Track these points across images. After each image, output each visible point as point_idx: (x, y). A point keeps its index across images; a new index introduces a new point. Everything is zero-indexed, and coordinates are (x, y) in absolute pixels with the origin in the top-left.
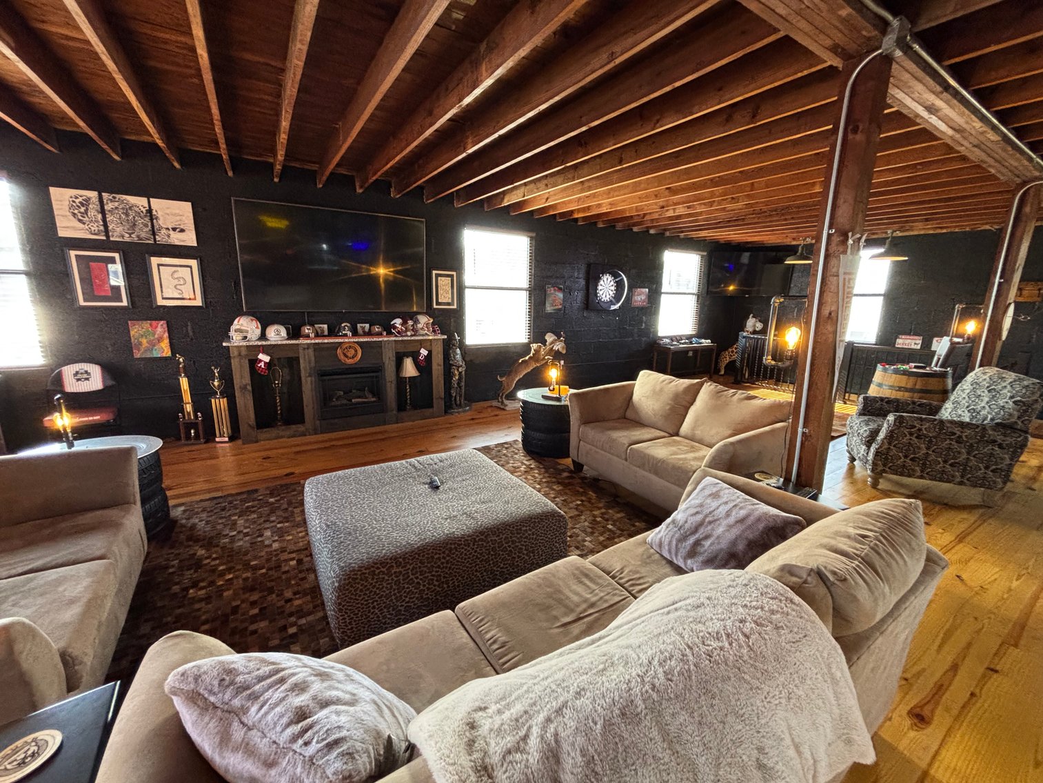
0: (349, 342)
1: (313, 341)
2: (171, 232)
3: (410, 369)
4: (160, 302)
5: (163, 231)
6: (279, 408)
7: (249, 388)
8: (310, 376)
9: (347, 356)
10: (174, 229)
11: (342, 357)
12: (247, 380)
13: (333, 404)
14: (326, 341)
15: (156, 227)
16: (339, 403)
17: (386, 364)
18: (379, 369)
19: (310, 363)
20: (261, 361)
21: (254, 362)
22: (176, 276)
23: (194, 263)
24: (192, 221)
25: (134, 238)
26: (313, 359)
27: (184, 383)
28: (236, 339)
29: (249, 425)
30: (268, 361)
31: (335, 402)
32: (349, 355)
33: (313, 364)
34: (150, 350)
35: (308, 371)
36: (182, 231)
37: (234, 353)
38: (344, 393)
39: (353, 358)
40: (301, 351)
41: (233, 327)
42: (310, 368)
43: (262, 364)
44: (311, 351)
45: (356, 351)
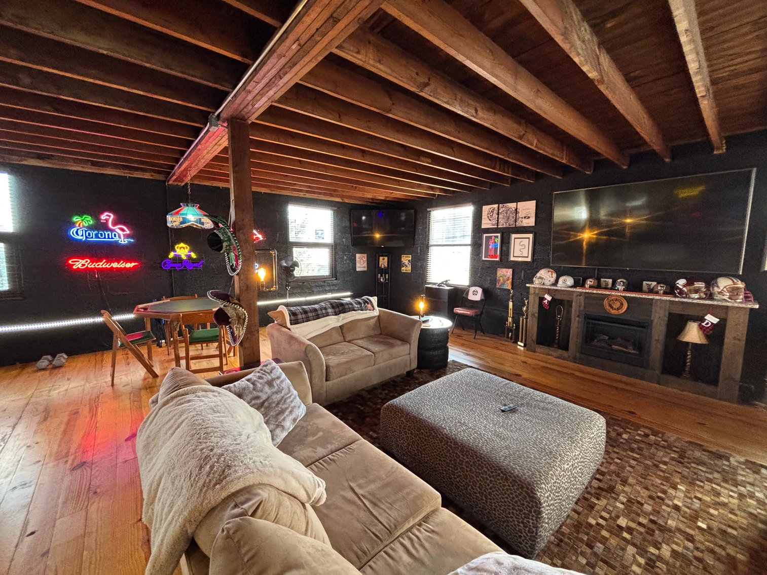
0: (617, 296)
1: (587, 291)
2: (523, 219)
3: (693, 334)
4: (512, 259)
5: (520, 219)
6: (557, 335)
7: (537, 315)
8: (578, 316)
9: (612, 307)
10: (525, 217)
11: (608, 307)
12: (536, 310)
13: (593, 344)
14: (595, 292)
15: (517, 217)
16: (598, 344)
17: (655, 322)
18: (645, 325)
19: (580, 306)
20: (546, 299)
21: (542, 299)
22: (521, 244)
23: (531, 236)
24: (534, 211)
25: (508, 226)
26: (583, 304)
27: (511, 304)
28: (537, 283)
29: (532, 340)
30: (550, 300)
31: (595, 342)
32: (615, 307)
33: (582, 308)
34: (503, 284)
35: (578, 313)
36: (529, 218)
37: (532, 291)
38: (609, 339)
39: (619, 309)
40: (574, 297)
41: (538, 275)
42: (579, 311)
43: (546, 301)
44: (582, 298)
45: (622, 304)
